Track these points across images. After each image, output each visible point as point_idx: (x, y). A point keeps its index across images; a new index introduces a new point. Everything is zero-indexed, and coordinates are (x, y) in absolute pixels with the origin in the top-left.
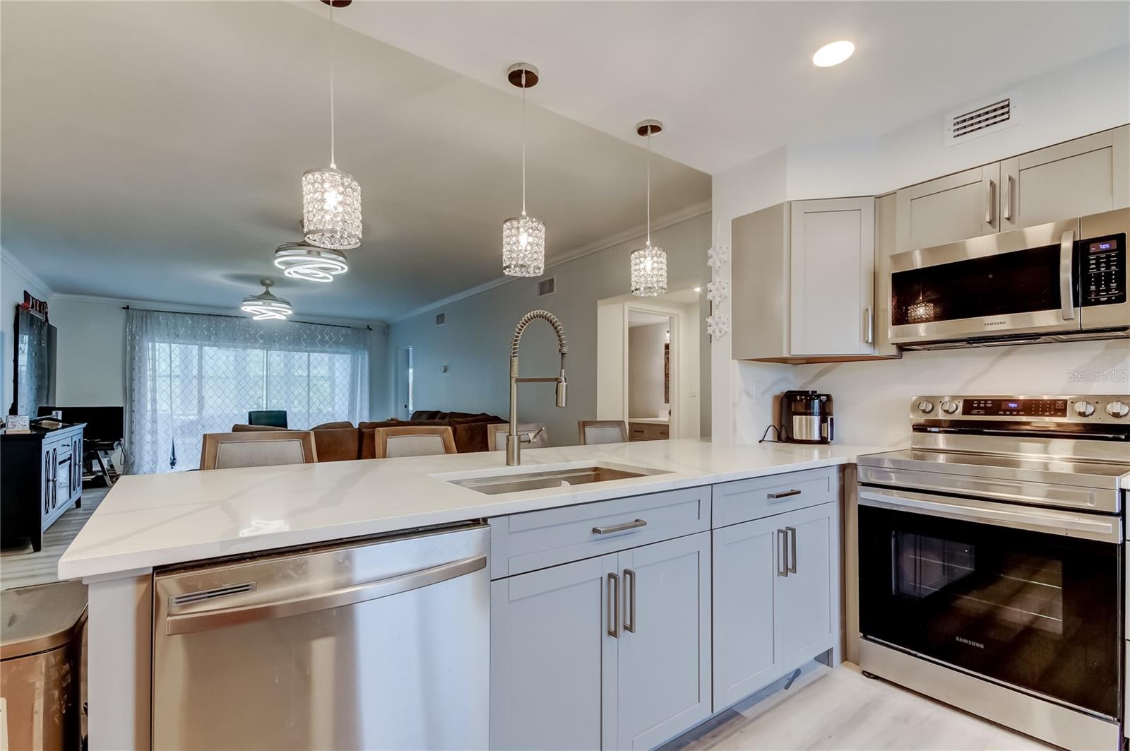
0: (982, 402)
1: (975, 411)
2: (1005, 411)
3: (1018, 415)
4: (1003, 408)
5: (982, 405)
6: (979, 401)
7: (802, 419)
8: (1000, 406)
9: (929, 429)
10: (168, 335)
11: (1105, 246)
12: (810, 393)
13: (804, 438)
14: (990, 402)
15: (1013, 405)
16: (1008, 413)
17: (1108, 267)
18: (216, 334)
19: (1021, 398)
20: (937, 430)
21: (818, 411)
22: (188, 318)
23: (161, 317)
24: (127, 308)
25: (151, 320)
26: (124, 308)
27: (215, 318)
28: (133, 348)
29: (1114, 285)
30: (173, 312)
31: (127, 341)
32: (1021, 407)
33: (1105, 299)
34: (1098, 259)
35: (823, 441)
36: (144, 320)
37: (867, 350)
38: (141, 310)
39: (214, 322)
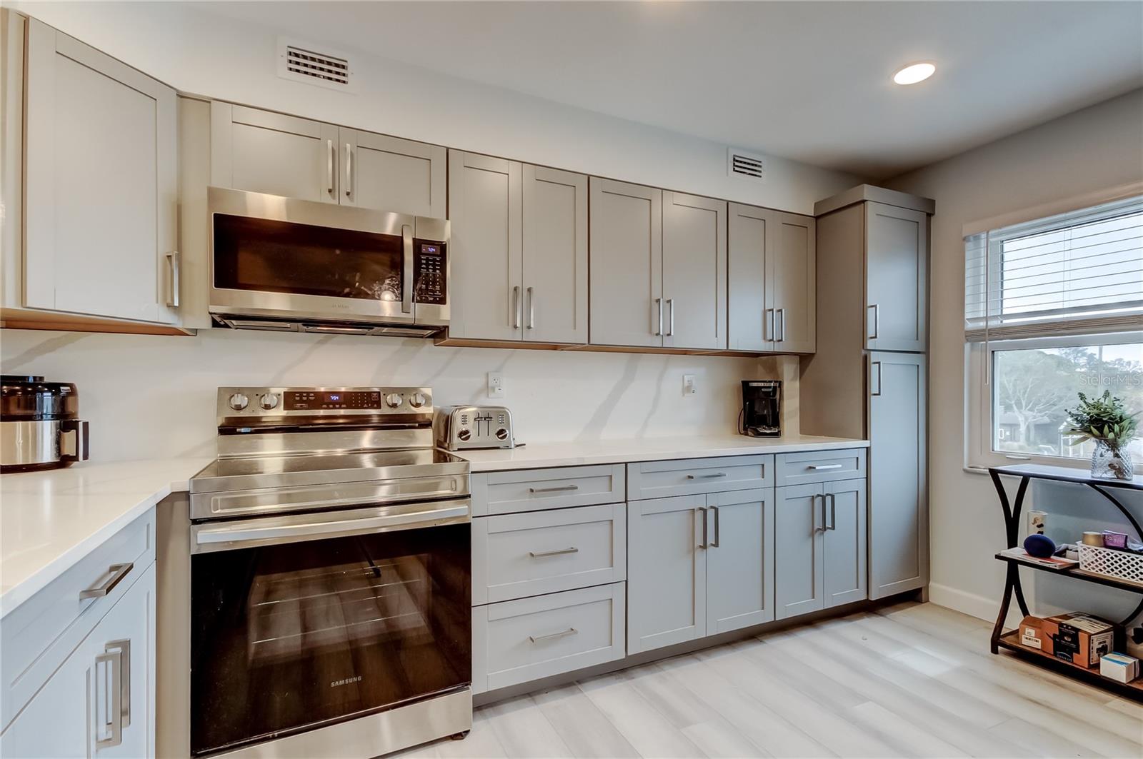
0: (305, 395)
1: (298, 405)
2: (327, 404)
3: (340, 408)
4: (326, 401)
5: (305, 398)
6: (301, 393)
7: (27, 426)
8: (323, 399)
9: (238, 430)
11: (432, 250)
12: (31, 380)
13: (20, 462)
14: (312, 395)
15: (335, 398)
16: (331, 406)
17: (434, 270)
19: (343, 390)
20: (248, 430)
21: (50, 410)
29: (438, 288)
32: (342, 400)
33: (432, 299)
34: (427, 260)
35: (64, 462)
37: (164, 317)
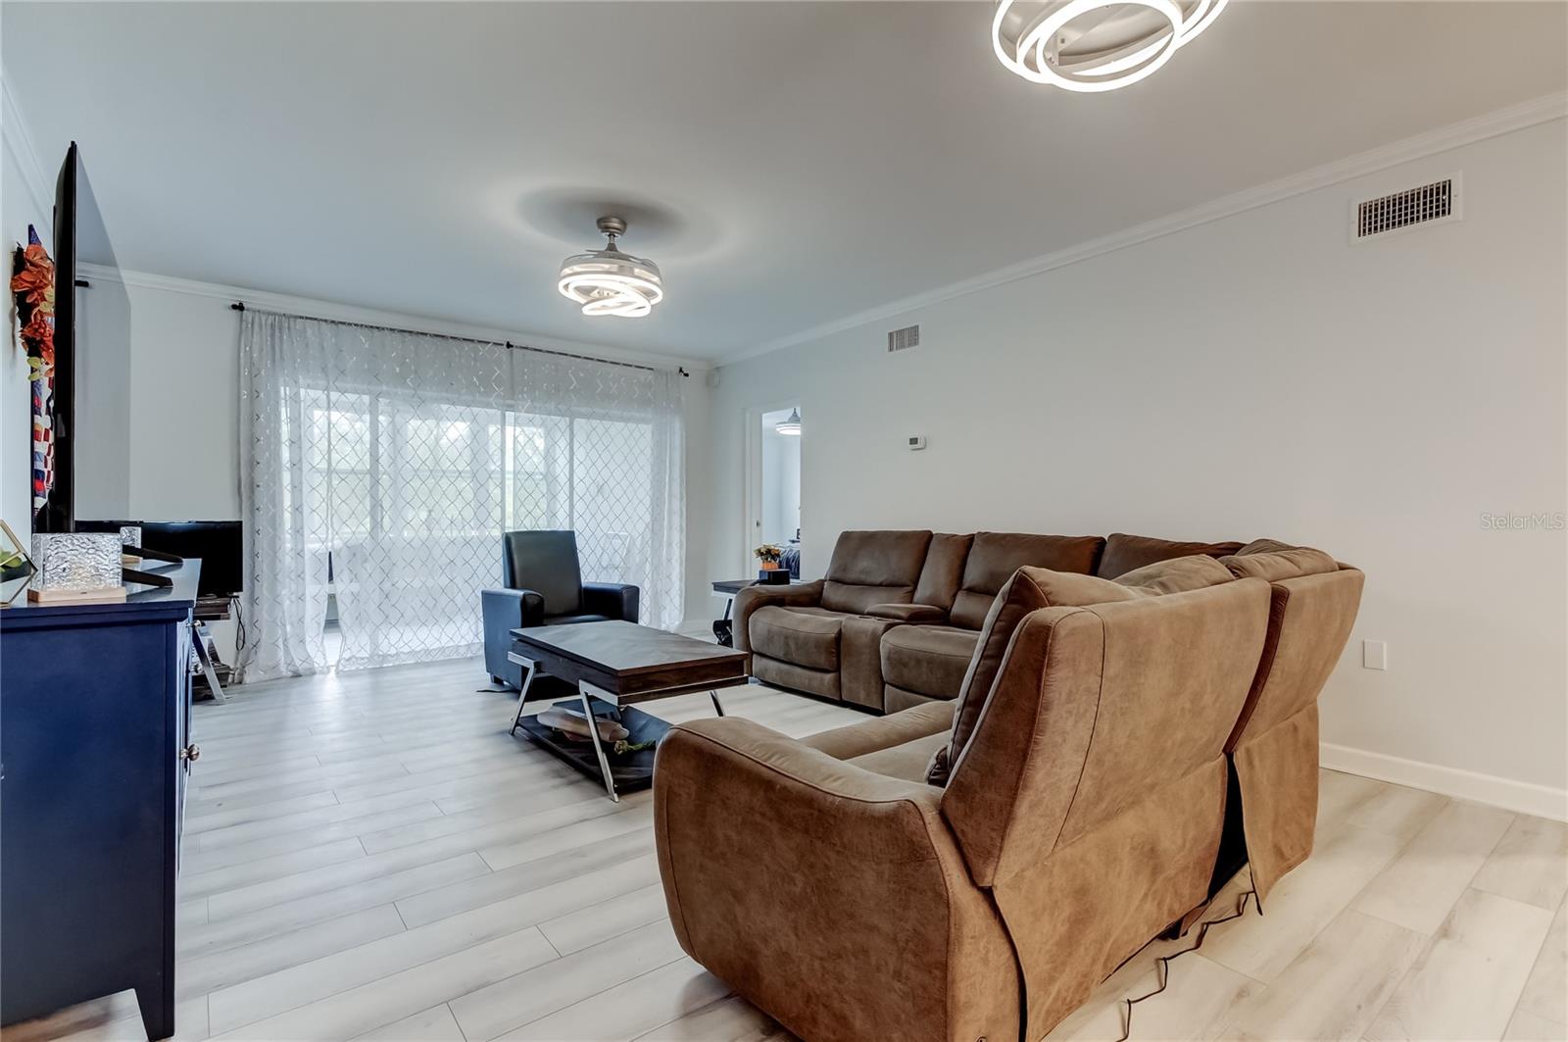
10: (324, 370)
18: (416, 372)
22: (362, 337)
23: (309, 332)
24: (239, 307)
25: (290, 336)
26: (234, 307)
27: (414, 337)
28: (254, 395)
30: (333, 322)
31: (242, 380)
36: (277, 334)
38: (269, 313)
39: (412, 348)
